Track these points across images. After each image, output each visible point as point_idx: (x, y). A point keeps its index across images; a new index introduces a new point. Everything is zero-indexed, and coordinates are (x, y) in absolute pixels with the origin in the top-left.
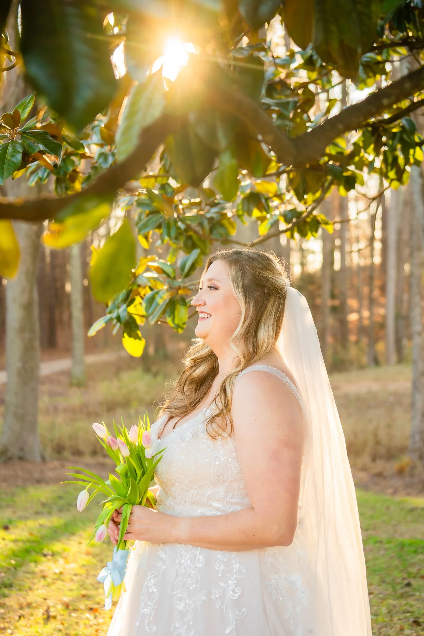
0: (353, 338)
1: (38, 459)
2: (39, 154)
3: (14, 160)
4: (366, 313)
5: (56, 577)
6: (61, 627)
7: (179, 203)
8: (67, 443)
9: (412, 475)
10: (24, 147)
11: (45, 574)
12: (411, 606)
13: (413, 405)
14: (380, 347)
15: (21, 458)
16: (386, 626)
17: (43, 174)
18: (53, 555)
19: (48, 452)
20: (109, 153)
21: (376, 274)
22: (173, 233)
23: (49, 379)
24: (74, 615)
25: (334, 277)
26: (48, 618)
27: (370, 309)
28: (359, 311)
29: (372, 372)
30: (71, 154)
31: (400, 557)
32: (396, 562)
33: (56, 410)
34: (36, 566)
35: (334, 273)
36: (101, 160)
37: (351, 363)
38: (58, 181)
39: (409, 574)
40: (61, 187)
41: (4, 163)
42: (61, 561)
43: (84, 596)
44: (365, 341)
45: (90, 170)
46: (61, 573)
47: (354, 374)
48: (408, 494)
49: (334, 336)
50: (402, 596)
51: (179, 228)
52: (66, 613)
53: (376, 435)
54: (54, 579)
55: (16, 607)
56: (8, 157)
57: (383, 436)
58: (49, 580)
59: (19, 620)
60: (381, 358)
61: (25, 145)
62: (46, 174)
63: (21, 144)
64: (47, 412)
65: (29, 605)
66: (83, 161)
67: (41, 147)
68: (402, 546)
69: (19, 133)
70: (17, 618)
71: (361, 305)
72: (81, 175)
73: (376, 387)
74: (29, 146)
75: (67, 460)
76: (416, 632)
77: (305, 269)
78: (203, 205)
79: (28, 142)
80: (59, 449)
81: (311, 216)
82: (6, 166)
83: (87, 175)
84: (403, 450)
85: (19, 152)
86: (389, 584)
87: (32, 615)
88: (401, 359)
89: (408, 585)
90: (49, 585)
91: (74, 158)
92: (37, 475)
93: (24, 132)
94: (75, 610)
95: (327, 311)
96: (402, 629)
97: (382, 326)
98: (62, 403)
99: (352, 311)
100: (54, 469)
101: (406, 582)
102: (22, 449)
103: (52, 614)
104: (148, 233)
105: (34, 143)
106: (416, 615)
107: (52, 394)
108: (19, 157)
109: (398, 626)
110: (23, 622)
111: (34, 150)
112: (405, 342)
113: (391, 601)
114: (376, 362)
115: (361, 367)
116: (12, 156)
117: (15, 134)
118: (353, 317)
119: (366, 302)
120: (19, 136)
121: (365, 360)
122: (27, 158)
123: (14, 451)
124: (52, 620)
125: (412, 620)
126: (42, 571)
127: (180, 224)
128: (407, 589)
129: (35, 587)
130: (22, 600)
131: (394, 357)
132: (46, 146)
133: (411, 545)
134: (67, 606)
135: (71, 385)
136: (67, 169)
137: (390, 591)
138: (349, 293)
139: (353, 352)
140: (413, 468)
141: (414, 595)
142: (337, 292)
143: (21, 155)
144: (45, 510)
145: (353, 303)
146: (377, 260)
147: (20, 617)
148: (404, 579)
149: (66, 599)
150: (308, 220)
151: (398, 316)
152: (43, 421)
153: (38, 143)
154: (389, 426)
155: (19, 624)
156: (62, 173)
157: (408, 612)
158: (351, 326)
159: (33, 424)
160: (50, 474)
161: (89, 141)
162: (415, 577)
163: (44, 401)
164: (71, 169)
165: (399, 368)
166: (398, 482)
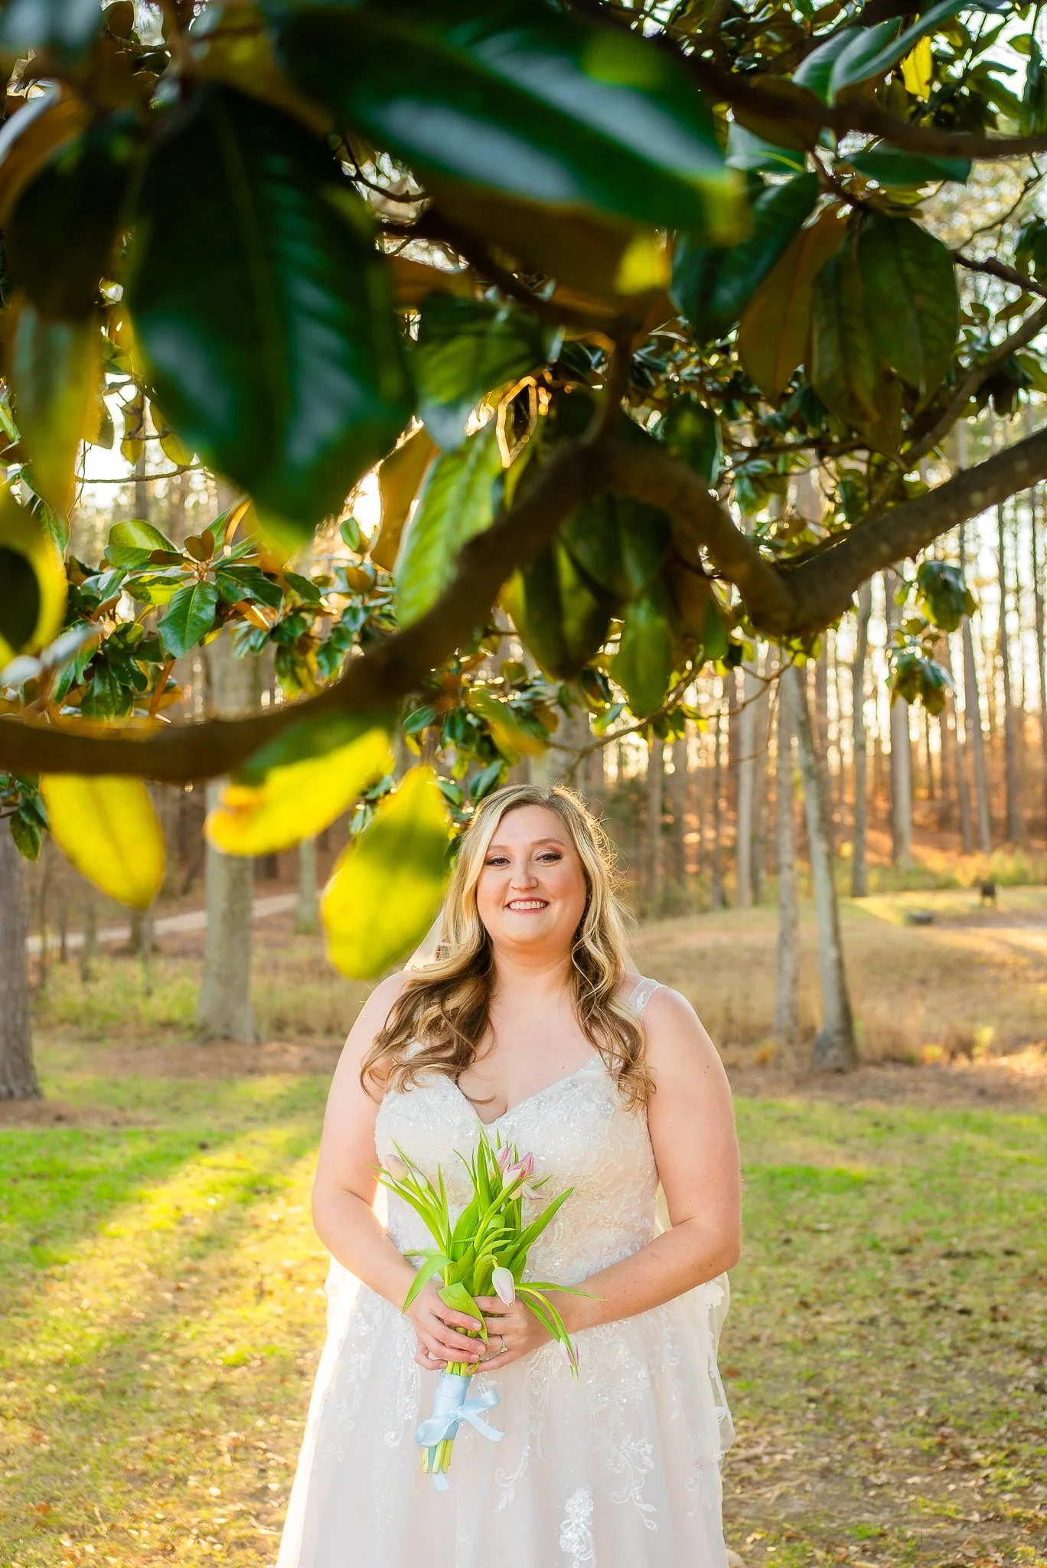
0: (691, 868)
1: (251, 1040)
2: (247, 605)
3: (203, 615)
4: (710, 834)
5: (273, 1227)
6: (280, 1310)
7: (468, 685)
8: (292, 1016)
9: (778, 1067)
10: (219, 593)
11: (257, 1221)
12: (794, 1276)
13: (780, 966)
14: (730, 881)
15: (227, 1038)
16: (759, 1311)
17: (257, 640)
18: (269, 1191)
19: (265, 1029)
20: (360, 606)
21: (724, 780)
22: (460, 731)
23: (266, 923)
24: (300, 1290)
25: (666, 785)
26: (262, 1293)
27: (716, 827)
28: (699, 831)
29: (719, 918)
30: (301, 609)
31: (772, 1197)
32: (767, 1205)
33: (276, 967)
34: (244, 1210)
35: (665, 777)
36: (347, 618)
37: (689, 904)
38: (281, 651)
39: (787, 1223)
40: (285, 661)
41: (185, 621)
42: (281, 1201)
43: (314, 1259)
44: (708, 873)
45: (329, 634)
46: (280, 1222)
47: (694, 921)
48: (774, 1095)
49: (665, 865)
50: (781, 1260)
51: (469, 725)
52: (287, 1285)
53: (727, 1010)
54: (271, 1231)
55: (215, 1274)
56: (193, 610)
57: (737, 1011)
58: (263, 1231)
59: (218, 1297)
60: (730, 898)
61: (222, 589)
62: (261, 641)
63: (215, 588)
64: (263, 970)
65: (234, 1272)
66: (318, 619)
67: (248, 593)
68: (772, 1178)
69: (211, 570)
70: (216, 1292)
71: (701, 820)
72: (317, 641)
73: (725, 939)
74: (227, 589)
75: (289, 1041)
76: (804, 1319)
77: (624, 772)
78: (507, 687)
79: (226, 583)
80: (280, 1025)
81: (675, 708)
82: (189, 626)
83: (325, 641)
84: (765, 1030)
85: (211, 603)
86: (759, 1240)
87: (238, 1287)
88: (757, 901)
89: (787, 1241)
90: (262, 1240)
91: (304, 615)
92: (248, 1062)
93: (220, 568)
94: (302, 1282)
95: (657, 831)
96: (784, 1316)
97: (733, 852)
98: (284, 956)
99: (692, 831)
100: (272, 1054)
101: (784, 1236)
102: (227, 1026)
103: (267, 1286)
104: (421, 732)
105: (237, 586)
106: (803, 1290)
107: (270, 945)
108: (210, 611)
109: (778, 1311)
110: (225, 1299)
111: (236, 598)
112: (763, 875)
113: (763, 1269)
114: (724, 903)
115: (704, 910)
116: (200, 609)
117: (206, 570)
118: (692, 838)
119: (709, 818)
120: (213, 574)
121: (708, 899)
122: (225, 612)
123: (217, 1028)
124: (267, 1298)
125: (796, 1301)
126: (253, 1217)
127: (470, 717)
128: (787, 1249)
129: (244, 1242)
130: (224, 1264)
131: (748, 896)
132: (256, 591)
133: (784, 1174)
134: (289, 1276)
135: (297, 932)
136: (294, 632)
137: (762, 1251)
138: (686, 804)
139: (692, 887)
140: (780, 1056)
141: (794, 1259)
142: (669, 805)
143: (214, 607)
144: (260, 1115)
145: (691, 819)
146: (724, 759)
147: (221, 1291)
148: (781, 1231)
149: (288, 1263)
150: (670, 712)
151: (754, 839)
152: (257, 985)
153: (243, 586)
154: (747, 997)
155: (217, 1302)
156: (286, 638)
157: (791, 1286)
158: (690, 852)
159: (242, 992)
160: (267, 1062)
161: (330, 589)
162: (796, 1229)
163: (260, 955)
164: (300, 632)
165: (756, 912)
166: (759, 1078)
